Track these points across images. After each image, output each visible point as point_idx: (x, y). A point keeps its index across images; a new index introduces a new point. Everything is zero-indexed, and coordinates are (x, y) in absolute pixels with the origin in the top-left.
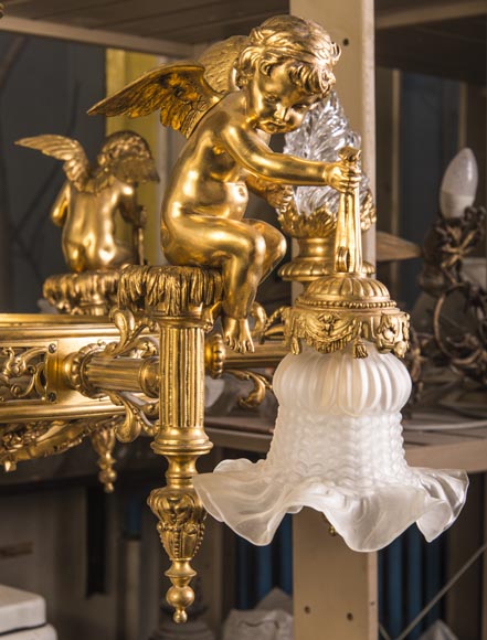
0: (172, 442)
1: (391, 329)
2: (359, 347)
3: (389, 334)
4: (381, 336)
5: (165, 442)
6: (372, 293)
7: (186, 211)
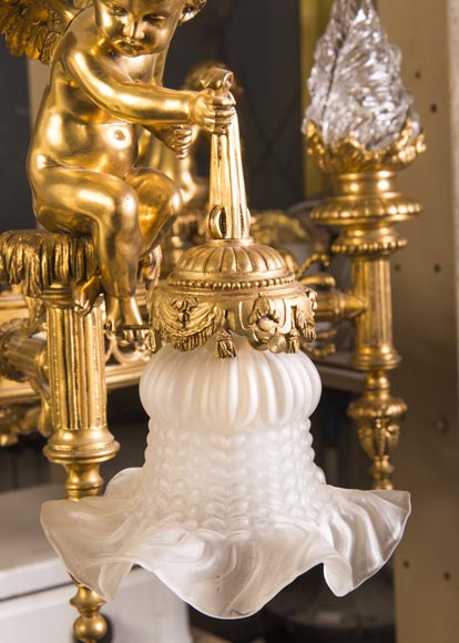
0: (65, 447)
1: (271, 317)
2: (223, 344)
3: (268, 324)
4: (254, 327)
5: (57, 447)
6: (249, 268)
7: (51, 163)
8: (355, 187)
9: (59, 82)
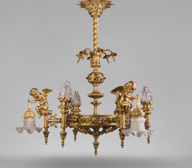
2: (138, 116)
4: (141, 115)
7: (122, 102)
8: (146, 106)
9: (123, 95)
